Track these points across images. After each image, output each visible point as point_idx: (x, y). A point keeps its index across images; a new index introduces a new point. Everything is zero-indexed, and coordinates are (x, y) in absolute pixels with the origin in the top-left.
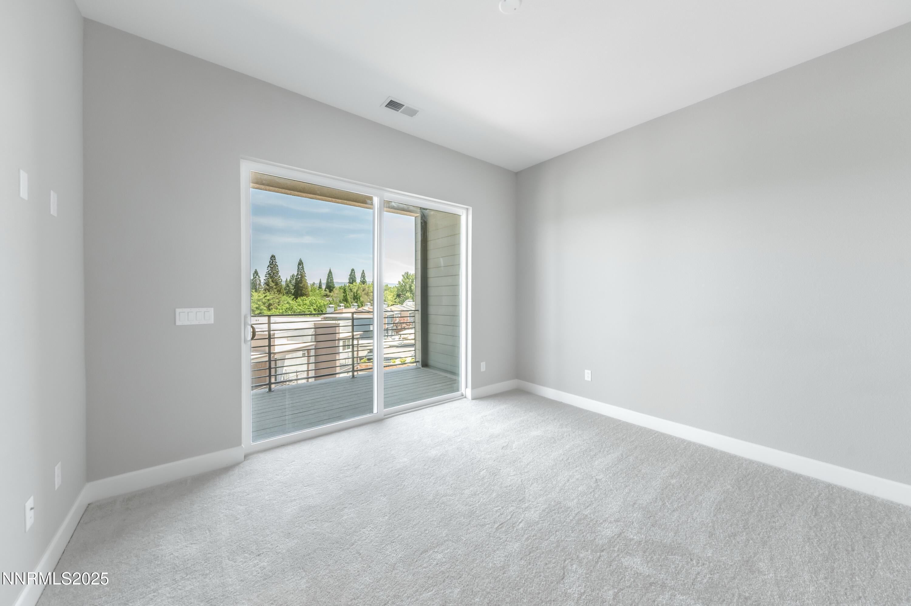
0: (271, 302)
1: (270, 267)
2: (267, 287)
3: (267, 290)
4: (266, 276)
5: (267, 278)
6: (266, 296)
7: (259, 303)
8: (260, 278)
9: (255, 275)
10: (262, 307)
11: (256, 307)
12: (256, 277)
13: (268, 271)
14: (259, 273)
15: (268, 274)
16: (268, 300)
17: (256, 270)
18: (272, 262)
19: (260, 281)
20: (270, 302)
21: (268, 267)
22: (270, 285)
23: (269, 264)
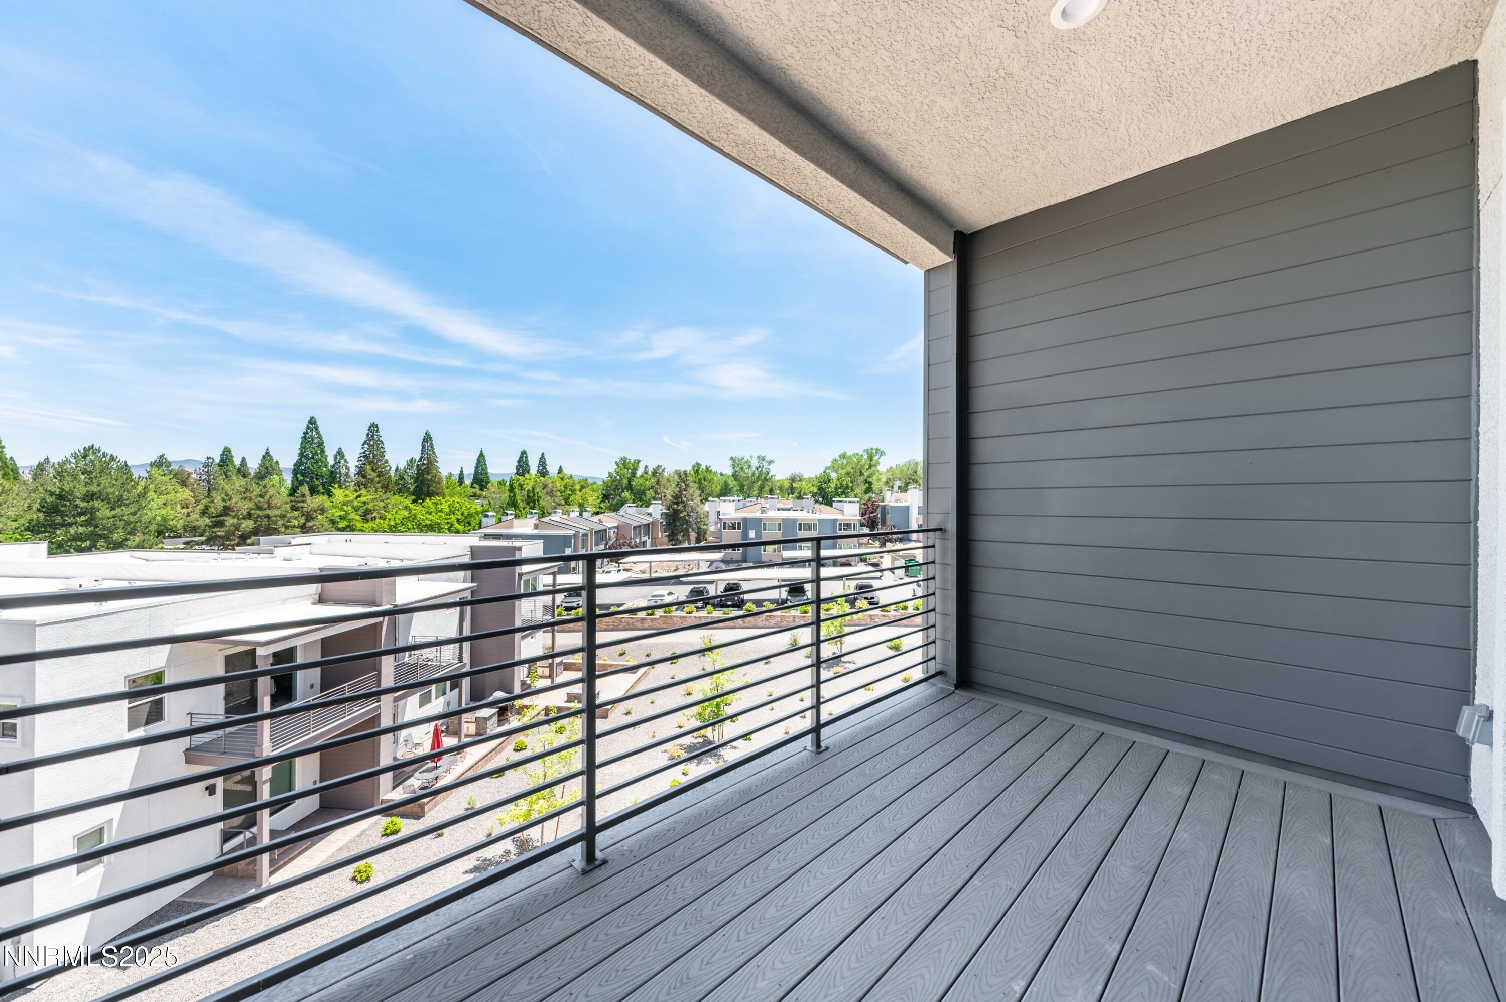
0: (370, 506)
1: (368, 444)
2: (361, 479)
3: (362, 484)
4: (360, 461)
5: (361, 463)
6: (359, 496)
7: (345, 508)
8: (347, 463)
9: (338, 457)
10: (353, 515)
11: (340, 516)
12: (340, 463)
13: (363, 451)
14: (345, 454)
15: (364, 457)
16: (364, 503)
17: (340, 449)
18: (372, 436)
19: (348, 468)
20: (367, 506)
21: (363, 445)
22: (369, 477)
23: (366, 439)
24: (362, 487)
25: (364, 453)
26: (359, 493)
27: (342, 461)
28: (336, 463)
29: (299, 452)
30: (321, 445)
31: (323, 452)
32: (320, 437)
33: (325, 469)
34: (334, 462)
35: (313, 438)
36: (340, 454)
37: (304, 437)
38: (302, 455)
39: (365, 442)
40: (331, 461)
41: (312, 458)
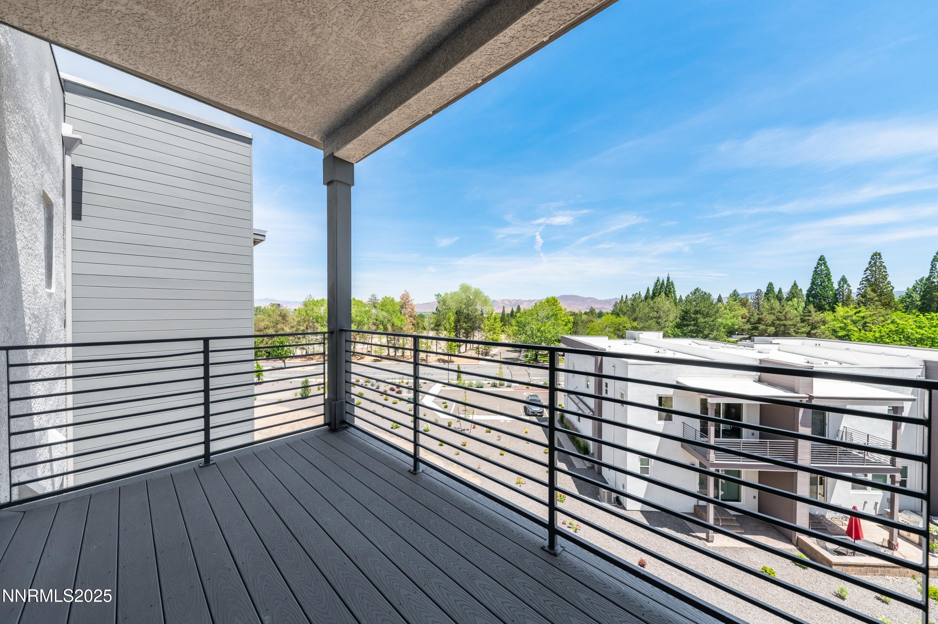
0: (868, 320)
1: (870, 270)
2: (861, 298)
3: (862, 303)
4: (863, 284)
5: (863, 286)
6: (860, 312)
7: (845, 321)
8: (850, 286)
9: (842, 283)
10: (851, 327)
11: (840, 327)
12: (843, 287)
13: (865, 276)
14: (848, 280)
15: (866, 281)
16: (863, 318)
17: (844, 276)
18: (875, 263)
19: (850, 291)
20: (865, 320)
21: (865, 271)
22: (868, 296)
23: (868, 266)
24: (861, 304)
25: (866, 277)
26: (858, 310)
27: (845, 286)
28: (840, 287)
29: (811, 281)
30: (828, 275)
31: (829, 280)
32: (828, 269)
33: (831, 292)
34: (838, 287)
35: (821, 270)
36: (844, 280)
37: (815, 271)
38: (813, 283)
39: (867, 269)
40: (836, 286)
41: (821, 285)
